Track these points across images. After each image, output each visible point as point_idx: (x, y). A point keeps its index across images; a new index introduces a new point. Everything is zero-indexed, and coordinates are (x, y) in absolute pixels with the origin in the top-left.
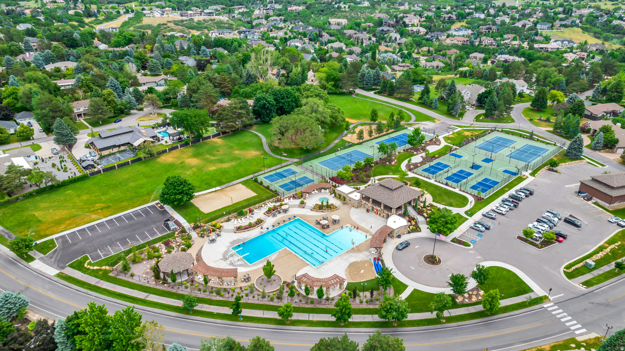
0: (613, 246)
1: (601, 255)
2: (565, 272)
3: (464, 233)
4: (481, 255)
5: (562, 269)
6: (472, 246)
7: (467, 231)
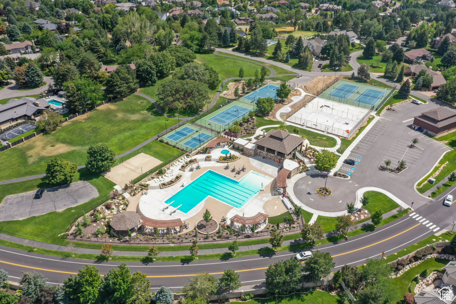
0: (444, 165)
1: (437, 173)
2: (417, 189)
3: (341, 167)
4: (358, 183)
5: (415, 186)
6: (349, 178)
7: (343, 165)
